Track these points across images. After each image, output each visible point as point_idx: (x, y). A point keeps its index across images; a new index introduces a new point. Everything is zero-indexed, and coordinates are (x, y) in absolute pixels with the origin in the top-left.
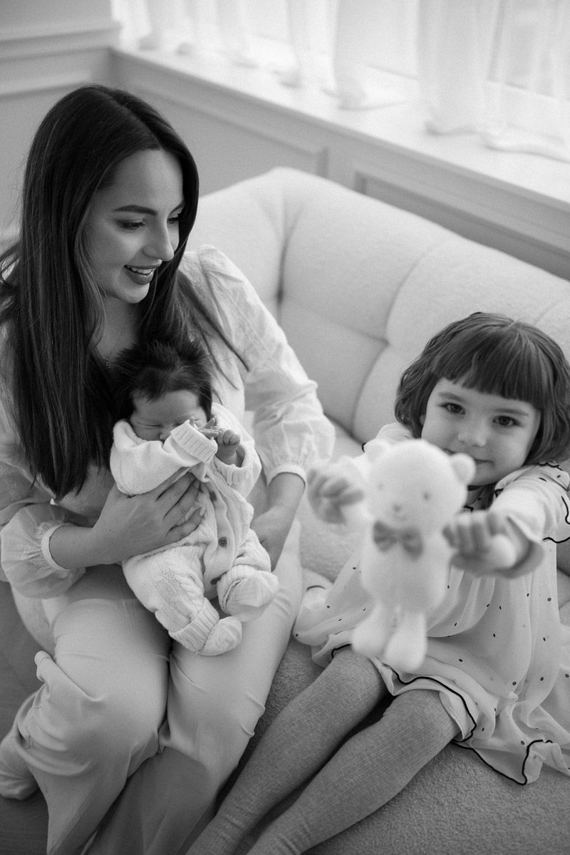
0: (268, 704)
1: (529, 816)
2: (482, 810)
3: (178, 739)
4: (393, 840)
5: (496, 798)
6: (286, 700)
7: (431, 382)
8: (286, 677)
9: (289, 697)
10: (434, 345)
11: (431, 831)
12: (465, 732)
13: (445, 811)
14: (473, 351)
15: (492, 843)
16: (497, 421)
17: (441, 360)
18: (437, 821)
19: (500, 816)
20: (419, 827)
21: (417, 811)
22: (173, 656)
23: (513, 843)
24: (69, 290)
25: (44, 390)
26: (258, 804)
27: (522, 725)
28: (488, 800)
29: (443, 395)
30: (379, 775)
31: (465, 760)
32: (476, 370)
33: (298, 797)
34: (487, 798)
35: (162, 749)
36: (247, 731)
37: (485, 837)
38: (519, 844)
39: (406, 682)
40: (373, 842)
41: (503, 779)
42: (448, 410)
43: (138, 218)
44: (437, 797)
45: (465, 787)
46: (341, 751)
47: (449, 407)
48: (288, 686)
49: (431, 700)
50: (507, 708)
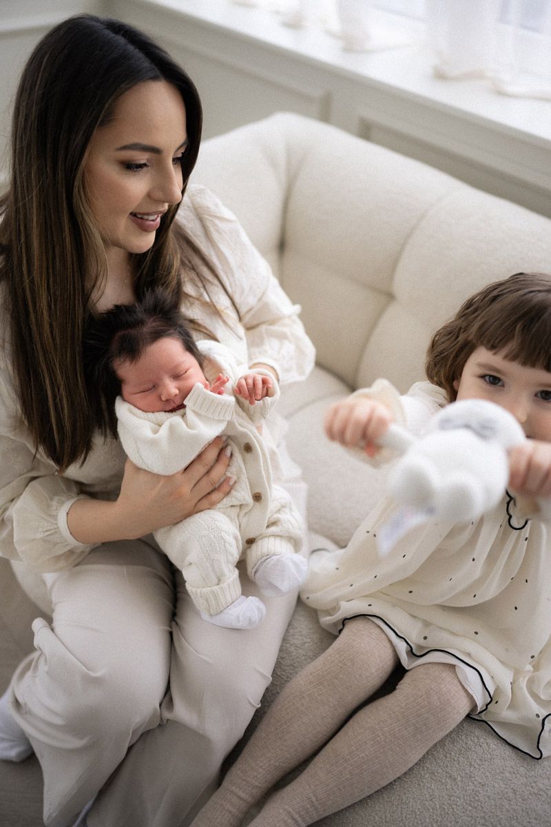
0: (274, 674)
1: (543, 791)
2: (496, 785)
3: (182, 712)
4: (404, 815)
5: (510, 773)
6: (292, 667)
7: (466, 350)
8: (291, 645)
9: (295, 665)
10: (471, 309)
11: (444, 806)
12: (480, 705)
13: (458, 786)
14: (517, 321)
15: (507, 820)
16: (539, 395)
17: (481, 327)
18: (450, 796)
19: (514, 792)
20: (431, 802)
21: (429, 786)
22: (177, 623)
23: (528, 820)
24: (68, 240)
25: (41, 354)
26: (266, 777)
27: (535, 697)
28: (502, 775)
29: (480, 365)
30: (392, 750)
31: (477, 732)
32: (519, 340)
33: (304, 769)
34: (502, 773)
35: (165, 722)
36: (253, 703)
37: (499, 813)
38: (534, 821)
39: (418, 654)
40: (383, 817)
41: (517, 754)
42: (486, 381)
43: (142, 157)
44: (450, 771)
45: (478, 761)
46: (351, 722)
47: (487, 378)
48: (294, 654)
49: (446, 675)
50: (521, 680)
